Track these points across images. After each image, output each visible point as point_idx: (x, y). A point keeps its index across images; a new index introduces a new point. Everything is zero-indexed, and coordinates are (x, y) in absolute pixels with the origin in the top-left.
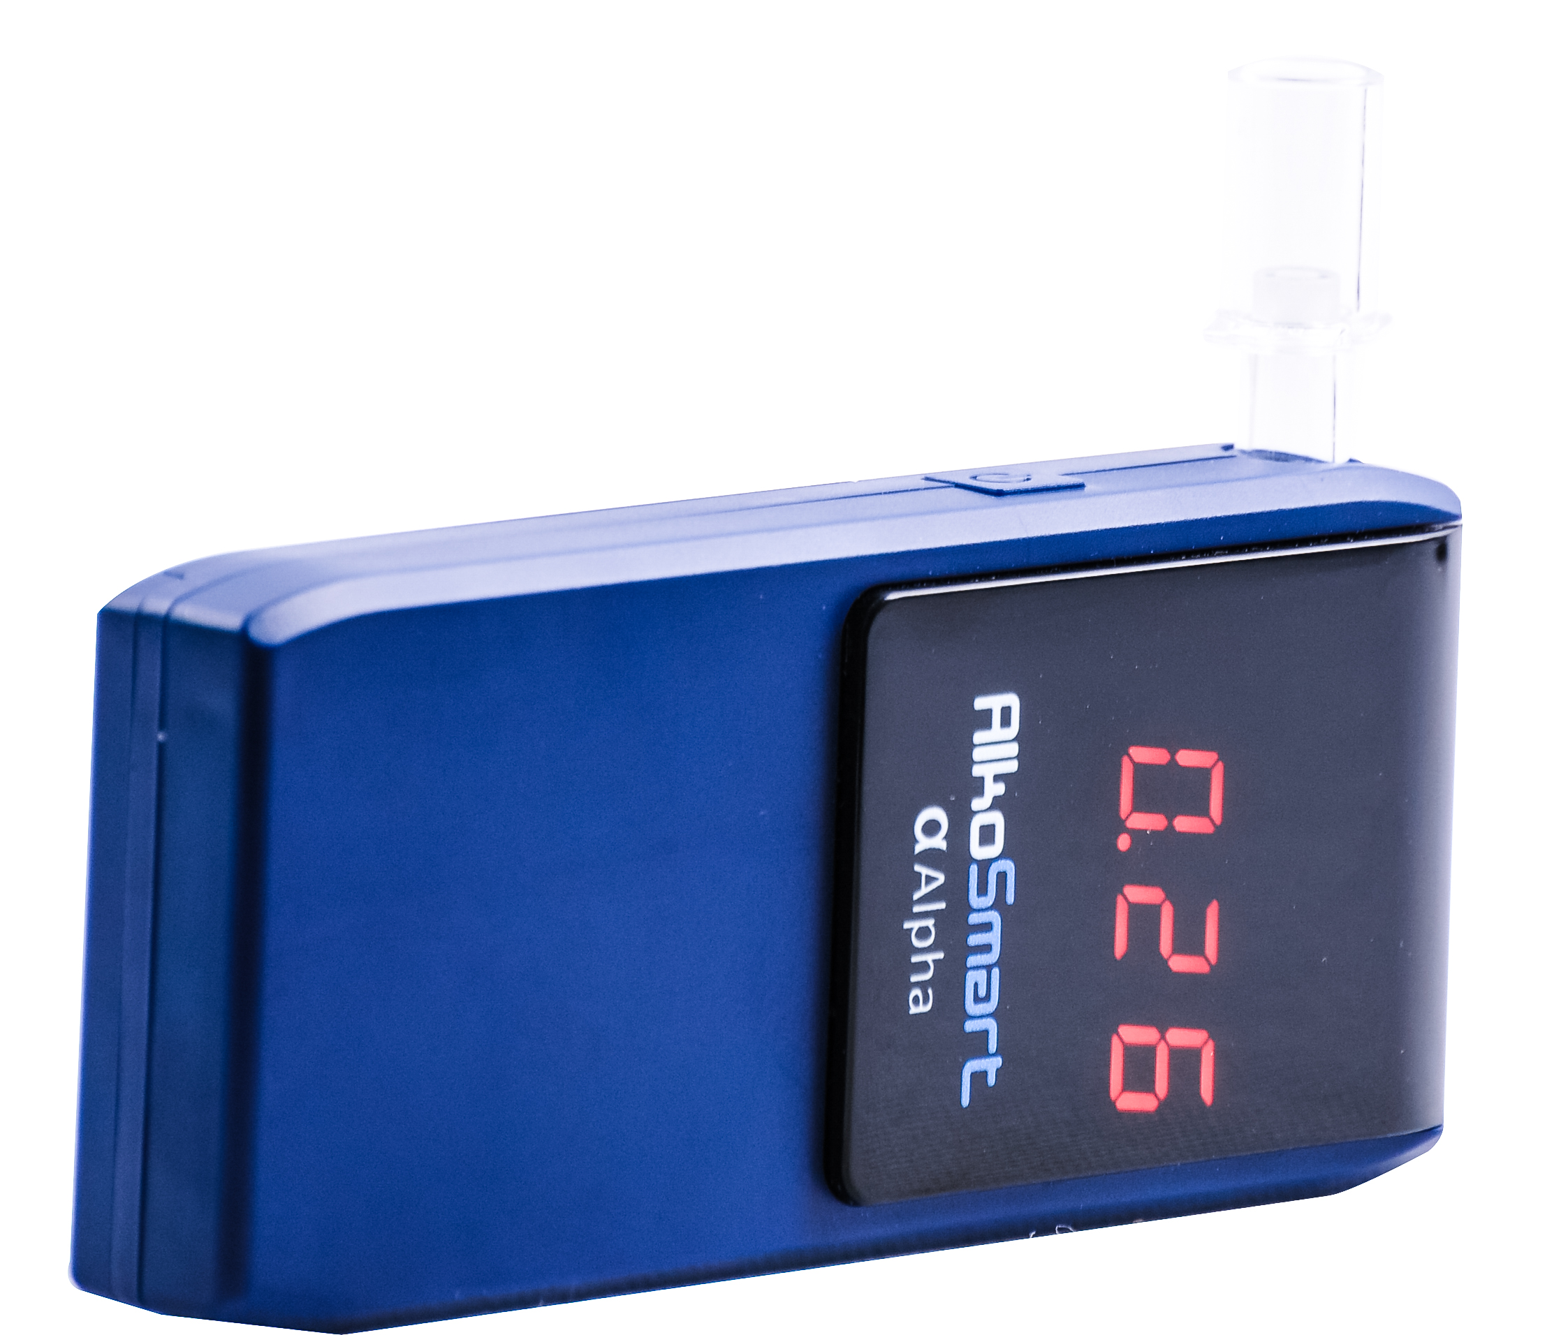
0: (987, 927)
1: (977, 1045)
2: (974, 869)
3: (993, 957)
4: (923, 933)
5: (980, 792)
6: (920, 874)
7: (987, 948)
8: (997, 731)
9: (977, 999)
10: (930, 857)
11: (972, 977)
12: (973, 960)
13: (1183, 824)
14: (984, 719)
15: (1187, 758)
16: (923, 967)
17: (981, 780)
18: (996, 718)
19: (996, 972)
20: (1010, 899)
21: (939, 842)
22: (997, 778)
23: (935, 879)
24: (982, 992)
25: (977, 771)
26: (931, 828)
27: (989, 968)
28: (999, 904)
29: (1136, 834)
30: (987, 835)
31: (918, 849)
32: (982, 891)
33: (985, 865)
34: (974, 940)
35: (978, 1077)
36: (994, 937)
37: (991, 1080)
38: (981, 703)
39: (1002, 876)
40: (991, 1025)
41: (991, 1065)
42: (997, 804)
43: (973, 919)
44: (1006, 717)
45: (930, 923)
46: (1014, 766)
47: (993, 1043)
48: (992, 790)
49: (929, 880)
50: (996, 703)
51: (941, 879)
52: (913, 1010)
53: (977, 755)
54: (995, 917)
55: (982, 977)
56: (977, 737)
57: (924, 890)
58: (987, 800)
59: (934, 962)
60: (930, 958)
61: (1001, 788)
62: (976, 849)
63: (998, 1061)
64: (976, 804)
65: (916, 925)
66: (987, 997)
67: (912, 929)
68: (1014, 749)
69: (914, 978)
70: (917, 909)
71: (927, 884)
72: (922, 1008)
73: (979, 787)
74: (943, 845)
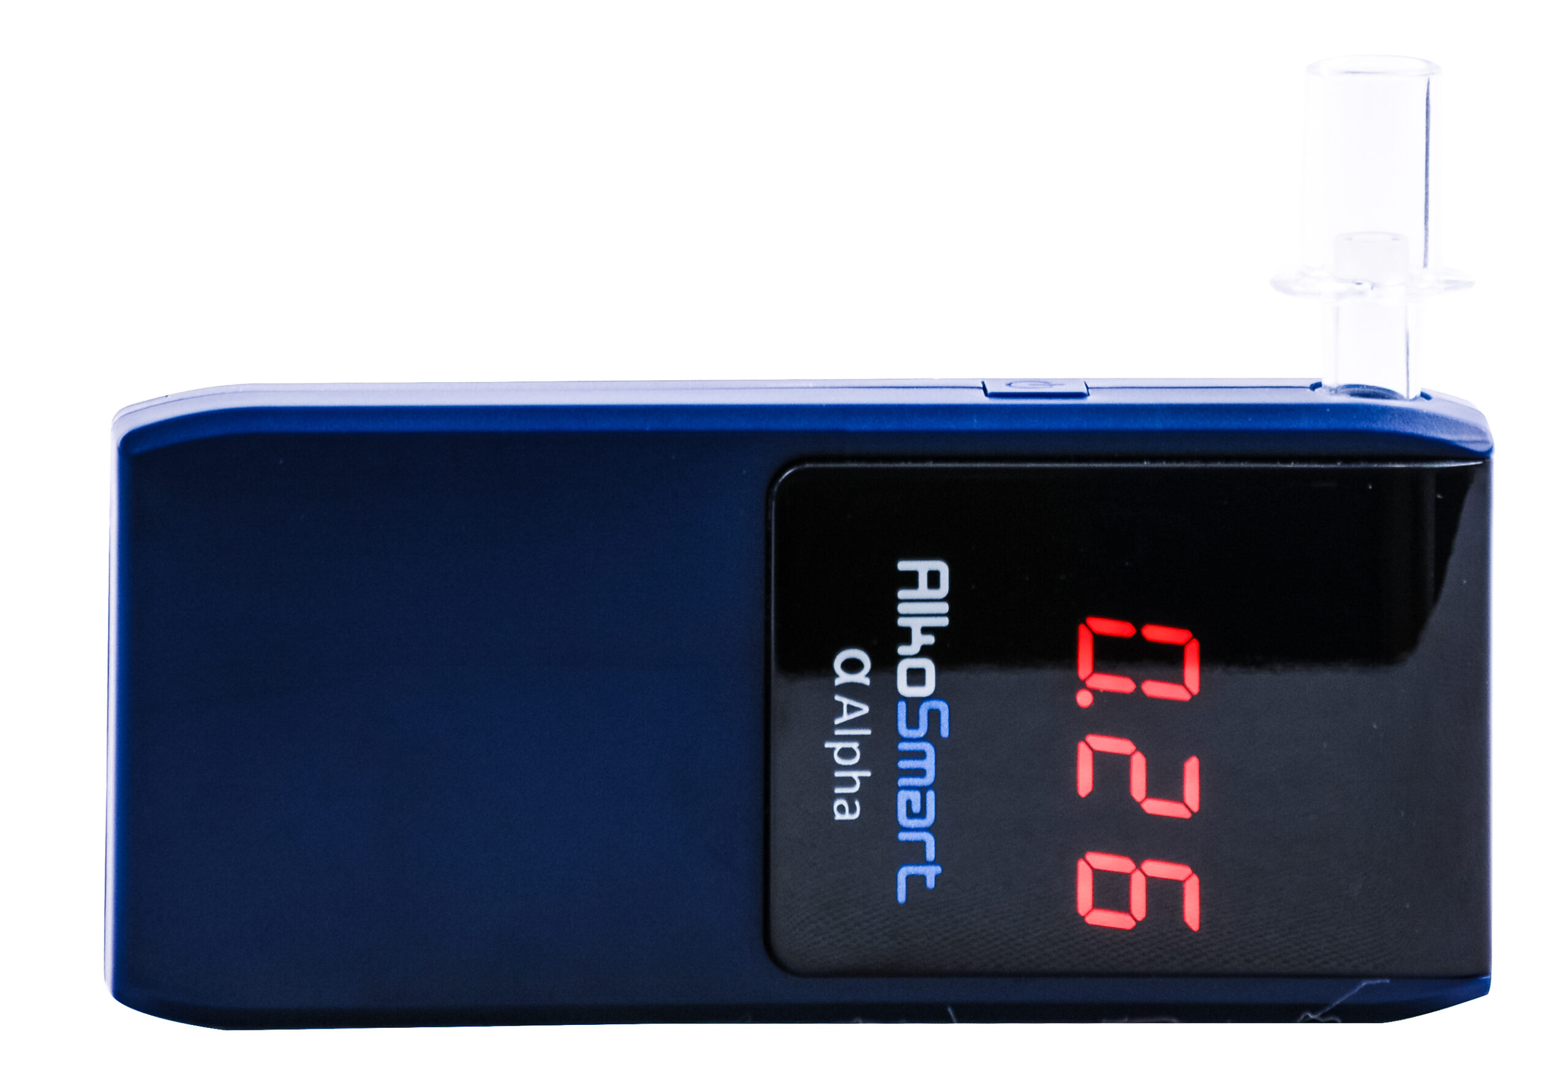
0: (921, 755)
1: (915, 853)
2: (902, 707)
3: (929, 778)
4: (847, 753)
5: (908, 641)
6: (841, 703)
7: (921, 773)
8: (923, 590)
9: (910, 815)
10: (850, 690)
11: (902, 797)
12: (903, 782)
13: (1154, 689)
14: (911, 579)
15: (1155, 633)
16: (850, 782)
17: (908, 630)
18: (923, 580)
19: (931, 795)
20: (945, 732)
21: (862, 678)
22: (925, 630)
23: (859, 708)
24: (916, 808)
25: (902, 622)
26: (853, 666)
27: (923, 790)
28: (932, 735)
29: (1094, 692)
30: (916, 676)
31: (838, 681)
32: (912, 723)
33: (914, 704)
34: (903, 764)
35: (916, 881)
36: (929, 764)
37: (931, 883)
38: (904, 566)
39: (934, 715)
40: (929, 839)
41: (931, 873)
42: (925, 651)
43: (903, 746)
44: (934, 580)
45: (855, 746)
46: (944, 622)
47: (931, 854)
48: (920, 640)
49: (851, 709)
50: (923, 567)
51: (865, 709)
52: (838, 816)
53: (902, 608)
54: (928, 748)
55: (915, 796)
56: (902, 594)
57: (846, 717)
58: (915, 648)
59: (861, 778)
60: (855, 775)
61: (930, 640)
62: (904, 688)
63: (938, 869)
64: (902, 650)
65: (839, 745)
66: (922, 814)
67: (834, 747)
68: (946, 607)
69: (837, 790)
70: (836, 731)
71: (848, 712)
72: (847, 815)
73: (907, 635)
74: (868, 680)
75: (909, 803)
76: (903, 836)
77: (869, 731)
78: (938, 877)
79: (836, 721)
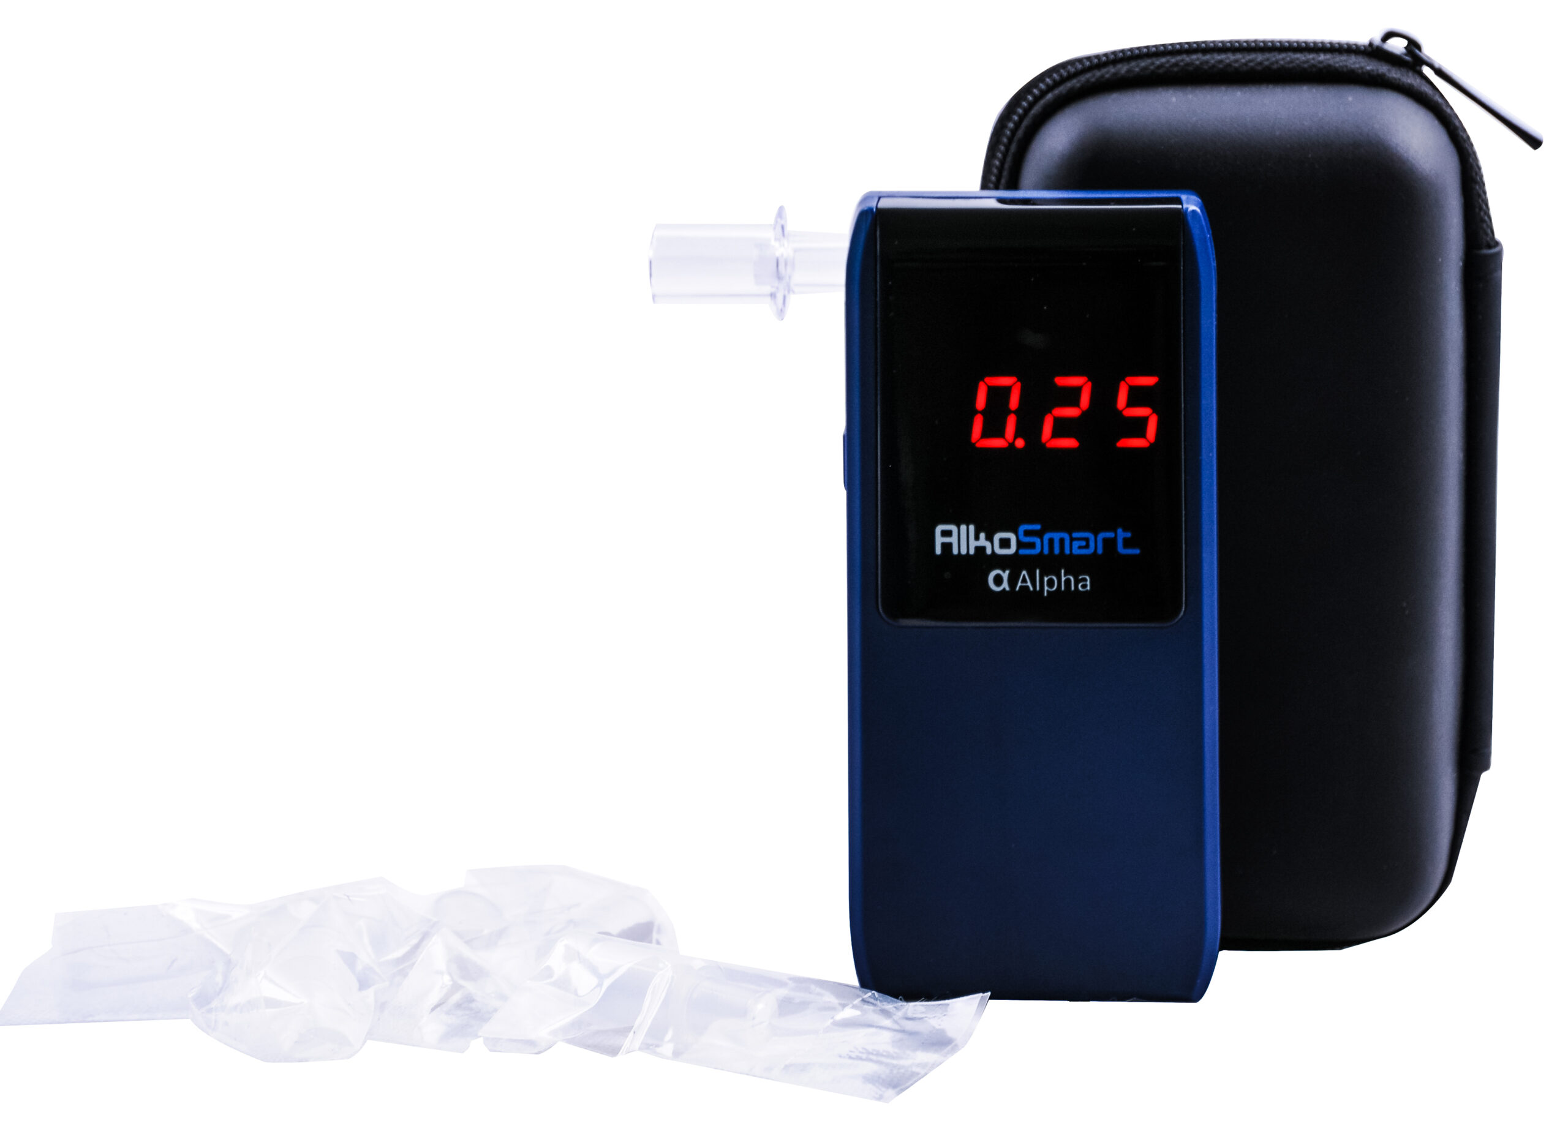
0: (1051, 541)
1: (1110, 544)
2: (1022, 552)
3: (1066, 536)
5: (983, 548)
6: (1021, 587)
7: (1062, 541)
8: (953, 540)
9: (1087, 546)
10: (1013, 581)
11: (1076, 551)
12: (1067, 551)
13: (1014, 401)
14: (947, 547)
15: (981, 401)
16: (1068, 582)
17: (977, 549)
18: (947, 540)
19: (1075, 535)
20: (1038, 527)
21: (1006, 575)
22: (977, 538)
23: (1024, 576)
24: (1083, 543)
25: (972, 552)
26: (998, 580)
27: (1072, 540)
28: (1040, 534)
29: (1015, 437)
30: (1005, 543)
31: (1007, 589)
32: (1032, 545)
33: (1020, 545)
34: (1057, 551)
35: (1127, 543)
36: (1057, 536)
37: (1129, 535)
38: (938, 551)
39: (1027, 533)
40: (1102, 536)
41: (1121, 534)
42: (990, 538)
43: (1046, 551)
44: (947, 534)
45: (1046, 579)
46: (972, 528)
47: (1110, 535)
48: (983, 541)
49: (1024, 580)
50: (939, 540)
51: (1024, 572)
52: (1088, 588)
53: (964, 551)
54: (1047, 537)
55: (1076, 544)
56: (955, 551)
57: (1029, 584)
58: (988, 545)
59: (1065, 575)
60: (1063, 579)
61: (982, 535)
62: (1012, 550)
63: (1120, 531)
64: (989, 551)
65: (1046, 588)
66: (1087, 540)
67: (1048, 591)
68: (963, 527)
69: (1073, 588)
70: (1038, 588)
71: (1026, 582)
72: (1088, 583)
73: (980, 550)
74: (1007, 572)
75: (1080, 547)
76: (1100, 551)
77: (1038, 571)
78: (1125, 530)
79: (1031, 589)
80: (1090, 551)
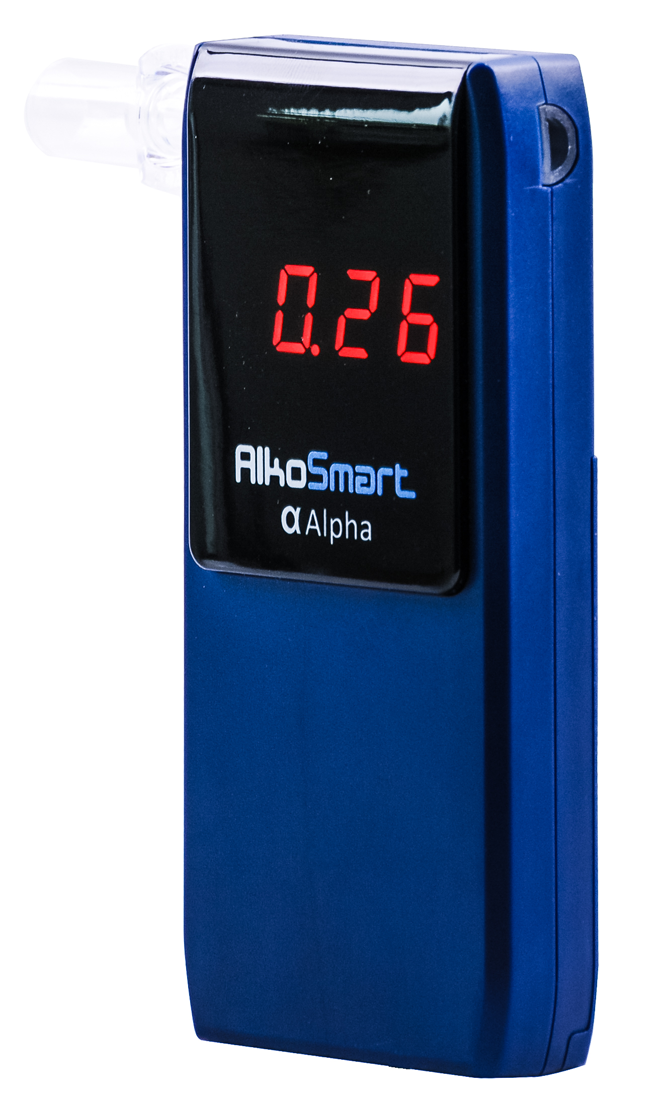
0: (337, 473)
1: (388, 482)
2: (314, 486)
3: (348, 468)
4: (337, 528)
5: (277, 478)
6: (309, 530)
7: (346, 474)
8: (251, 465)
9: (369, 485)
10: (303, 522)
11: (360, 490)
12: (351, 490)
14: (246, 472)
15: (282, 294)
16: (352, 527)
17: (272, 478)
18: (246, 464)
19: (359, 468)
20: (324, 455)
21: (297, 514)
22: (272, 465)
23: (313, 517)
24: (365, 480)
25: (267, 483)
26: (290, 519)
27: (356, 474)
28: (326, 464)
30: (296, 473)
31: (299, 532)
32: (318, 478)
33: (311, 477)
35: (404, 484)
36: (342, 468)
37: (405, 473)
39: (317, 463)
40: (382, 471)
41: (400, 473)
42: (283, 466)
43: (332, 488)
44: (245, 456)
45: (332, 522)
46: (267, 450)
47: (388, 471)
48: (277, 471)
49: (313, 523)
50: (240, 464)
51: (314, 512)
52: (370, 538)
53: (260, 480)
54: (334, 467)
55: (359, 480)
56: (253, 480)
57: (317, 527)
58: (281, 474)
59: (349, 520)
60: (347, 524)
61: (277, 462)
62: (302, 483)
63: (397, 466)
64: (282, 483)
65: (332, 534)
66: (368, 476)
67: (334, 537)
68: (260, 449)
69: (356, 538)
70: (325, 535)
71: (315, 525)
72: (369, 531)
73: (275, 479)
74: (299, 509)
75: (362, 485)
76: (380, 493)
77: (325, 511)
78: (402, 467)
79: (319, 534)
80: (369, 491)
